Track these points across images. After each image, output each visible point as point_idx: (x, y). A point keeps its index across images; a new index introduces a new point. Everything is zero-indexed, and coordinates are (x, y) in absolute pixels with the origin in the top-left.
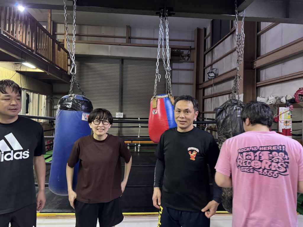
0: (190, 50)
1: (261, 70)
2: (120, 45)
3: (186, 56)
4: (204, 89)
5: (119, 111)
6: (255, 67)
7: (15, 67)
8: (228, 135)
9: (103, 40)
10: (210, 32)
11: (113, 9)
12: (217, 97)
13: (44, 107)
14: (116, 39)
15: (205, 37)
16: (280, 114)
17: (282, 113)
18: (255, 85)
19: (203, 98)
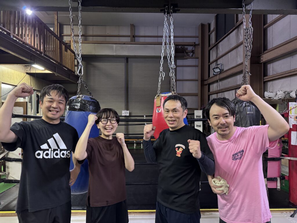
0: (195, 46)
1: (268, 64)
2: (124, 44)
3: (190, 53)
4: (209, 85)
5: (125, 110)
6: (261, 61)
7: (25, 69)
9: (108, 39)
10: (214, 27)
11: (117, 8)
12: (223, 93)
14: (120, 38)
15: (209, 32)
16: (289, 109)
17: (292, 108)
18: (262, 80)
19: (209, 94)
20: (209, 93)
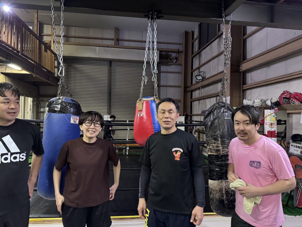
0: (179, 53)
1: (247, 73)
2: (108, 47)
3: (174, 59)
4: (192, 91)
5: (107, 114)
6: (241, 70)
8: (216, 137)
9: (91, 41)
10: (197, 35)
11: (101, 11)
12: (205, 100)
13: (30, 109)
14: (104, 40)
15: (192, 40)
16: (265, 116)
17: (267, 115)
19: (191, 101)
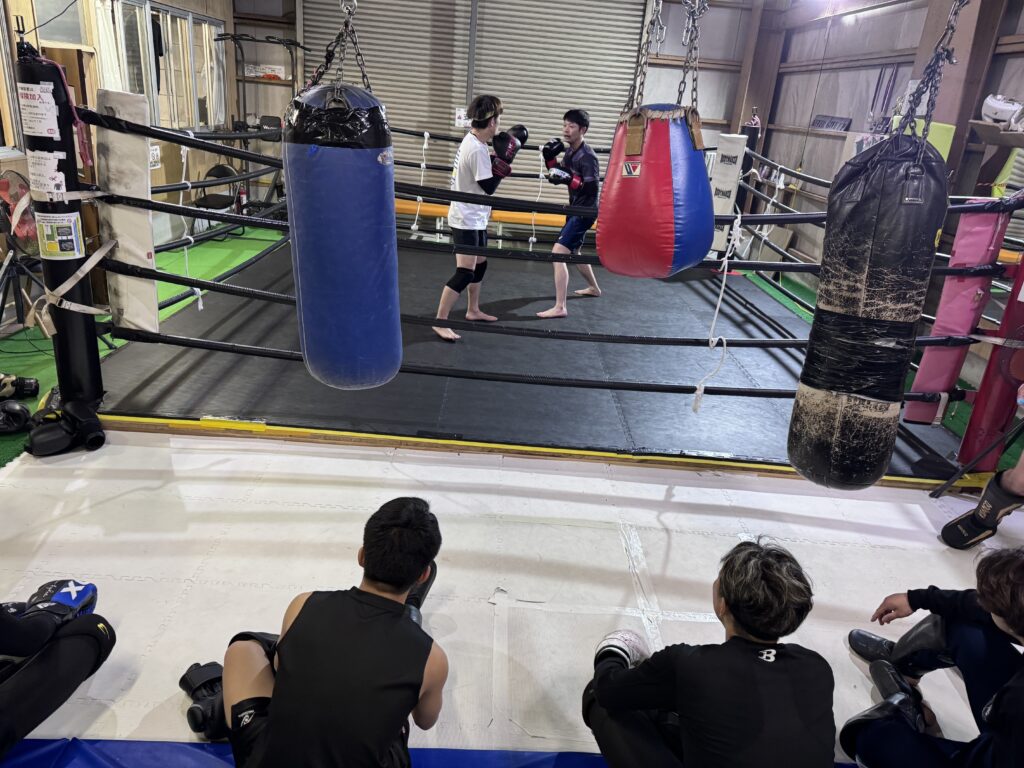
4: (790, 33)
8: (856, 258)
12: (833, 75)
13: (212, 68)
18: (993, 44)
19: (781, 70)
20: (783, 65)
